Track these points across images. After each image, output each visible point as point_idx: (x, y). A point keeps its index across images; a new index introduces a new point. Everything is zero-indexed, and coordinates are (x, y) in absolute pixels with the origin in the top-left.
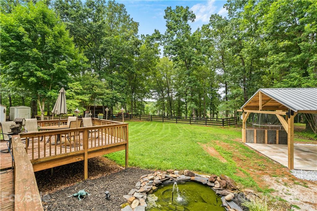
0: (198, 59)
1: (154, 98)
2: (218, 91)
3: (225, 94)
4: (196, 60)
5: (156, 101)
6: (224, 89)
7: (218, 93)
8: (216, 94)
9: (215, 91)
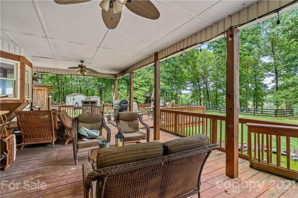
0: (244, 49)
1: (189, 90)
2: (263, 80)
3: (274, 84)
4: (242, 50)
5: (191, 92)
6: (272, 78)
7: (263, 83)
8: (262, 84)
9: (259, 80)
